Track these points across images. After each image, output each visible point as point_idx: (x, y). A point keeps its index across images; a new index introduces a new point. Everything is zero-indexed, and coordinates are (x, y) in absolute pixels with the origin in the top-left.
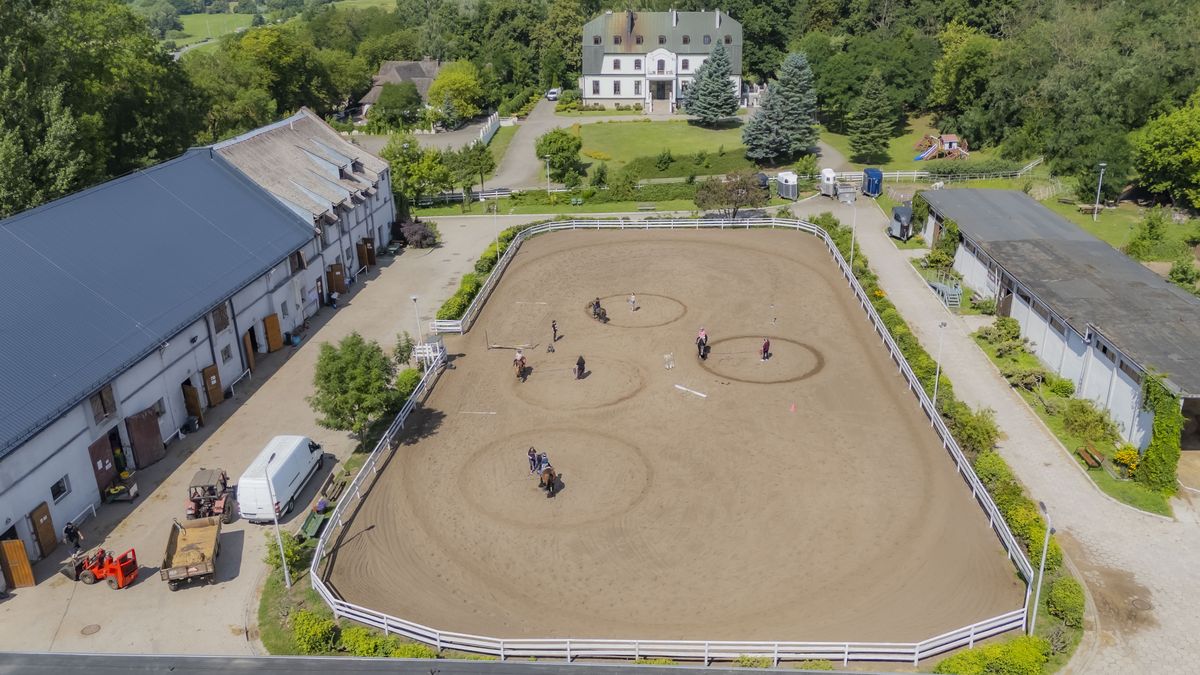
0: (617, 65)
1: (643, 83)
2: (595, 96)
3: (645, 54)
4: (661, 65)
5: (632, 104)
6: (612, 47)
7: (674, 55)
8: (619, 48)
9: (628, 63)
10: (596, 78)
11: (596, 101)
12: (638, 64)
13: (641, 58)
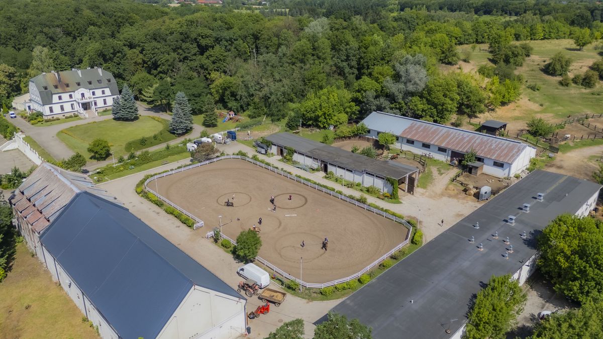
0: (60, 98)
1: (75, 104)
2: (52, 114)
3: (74, 92)
4: (83, 95)
5: (72, 114)
6: (54, 90)
7: (88, 91)
8: (59, 90)
9: (65, 97)
10: (50, 106)
11: (53, 116)
12: (71, 96)
13: (72, 93)
